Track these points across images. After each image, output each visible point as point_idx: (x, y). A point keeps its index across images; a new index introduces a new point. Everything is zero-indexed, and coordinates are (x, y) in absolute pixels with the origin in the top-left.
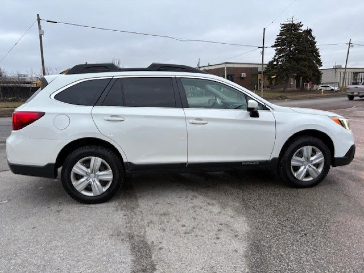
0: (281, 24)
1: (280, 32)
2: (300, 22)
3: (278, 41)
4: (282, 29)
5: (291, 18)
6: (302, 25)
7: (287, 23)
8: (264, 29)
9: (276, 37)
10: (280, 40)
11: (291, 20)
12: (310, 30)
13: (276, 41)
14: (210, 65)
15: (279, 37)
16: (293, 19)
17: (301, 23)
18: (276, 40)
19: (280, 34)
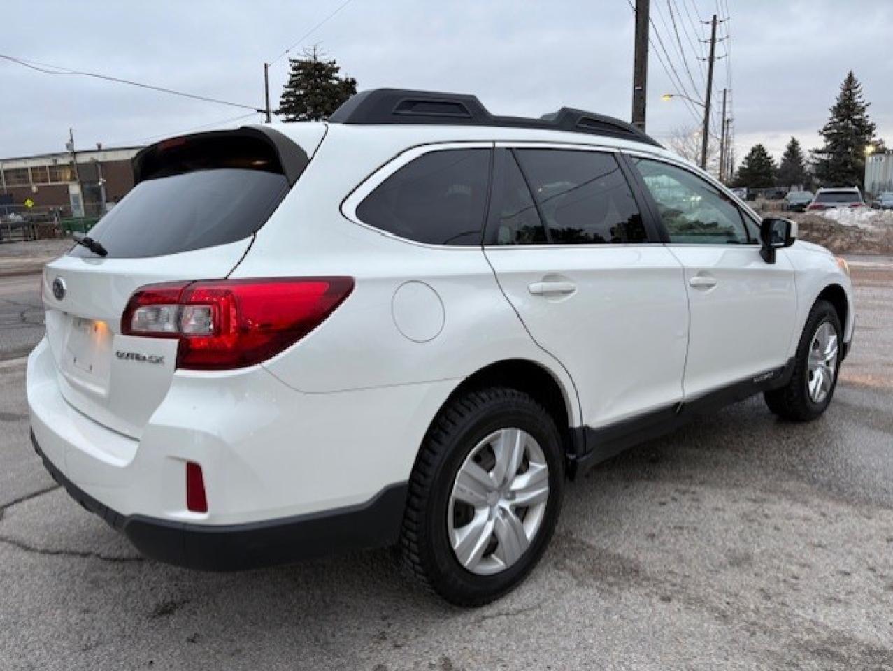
0: (290, 60)
1: (288, 78)
2: (332, 60)
3: (288, 101)
4: (295, 73)
5: (312, 48)
6: (338, 69)
7: (304, 59)
8: (266, 66)
9: (283, 91)
10: (292, 99)
11: (312, 53)
12: (353, 82)
13: (284, 100)
14: (103, 148)
15: (288, 90)
16: (316, 52)
17: (334, 63)
18: (283, 97)
19: (291, 82)
